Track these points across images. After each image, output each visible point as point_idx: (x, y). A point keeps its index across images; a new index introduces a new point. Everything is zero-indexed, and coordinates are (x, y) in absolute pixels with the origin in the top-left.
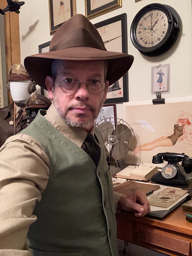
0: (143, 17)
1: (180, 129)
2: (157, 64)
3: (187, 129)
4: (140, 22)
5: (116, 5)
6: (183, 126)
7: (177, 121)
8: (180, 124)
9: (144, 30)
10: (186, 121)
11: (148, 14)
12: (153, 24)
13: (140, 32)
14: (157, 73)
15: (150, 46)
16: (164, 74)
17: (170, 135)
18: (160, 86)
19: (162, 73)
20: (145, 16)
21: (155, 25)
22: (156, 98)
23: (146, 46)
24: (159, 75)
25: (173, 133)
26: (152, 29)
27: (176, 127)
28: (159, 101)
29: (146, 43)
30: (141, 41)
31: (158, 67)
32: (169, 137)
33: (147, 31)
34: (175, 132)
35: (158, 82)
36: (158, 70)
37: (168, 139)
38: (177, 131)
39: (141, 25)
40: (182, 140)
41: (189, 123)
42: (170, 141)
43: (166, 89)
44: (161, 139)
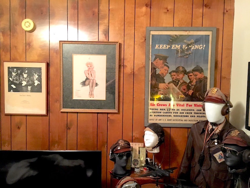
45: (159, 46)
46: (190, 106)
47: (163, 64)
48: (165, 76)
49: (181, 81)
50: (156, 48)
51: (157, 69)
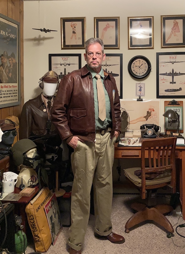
1: (149, 113)
3: (153, 113)
4: (134, 62)
6: (151, 112)
7: (148, 110)
8: (150, 111)
10: (152, 109)
13: (133, 67)
16: (142, 88)
18: (141, 92)
20: (137, 60)
22: (139, 98)
24: (140, 88)
25: (146, 115)
26: (140, 67)
27: (148, 112)
28: (140, 100)
29: (137, 73)
30: (134, 71)
31: (139, 84)
32: (144, 117)
36: (139, 85)
38: (148, 114)
39: (134, 64)
40: (150, 118)
41: (154, 111)
42: (145, 119)
43: (143, 94)
44: (141, 118)
49: (6, 65)
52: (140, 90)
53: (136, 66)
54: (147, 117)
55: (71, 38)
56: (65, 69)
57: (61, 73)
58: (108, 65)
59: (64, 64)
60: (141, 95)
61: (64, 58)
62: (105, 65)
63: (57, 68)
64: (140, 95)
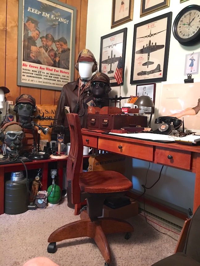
0: (184, 15)
2: (191, 52)
4: (181, 19)
5: (165, 5)
9: (183, 25)
11: (188, 13)
12: (191, 21)
13: (180, 27)
14: (190, 60)
15: (187, 37)
16: (195, 60)
17: (195, 107)
18: (192, 69)
19: (194, 59)
20: (186, 14)
21: (192, 21)
22: (187, 79)
23: (183, 38)
24: (191, 61)
25: (197, 105)
26: (189, 25)
28: (189, 80)
29: (184, 35)
30: (181, 33)
31: (192, 54)
32: (193, 108)
33: (185, 26)
34: (198, 104)
35: (190, 66)
37: (193, 109)
39: (182, 21)
42: (194, 111)
43: (196, 71)
44: (187, 110)
45: (31, 10)
46: (57, 71)
47: (35, 27)
48: (37, 40)
49: (50, 48)
50: (28, 10)
51: (29, 31)
52: (192, 65)
53: (184, 24)
54: (197, 109)
55: (120, 12)
56: (112, 51)
57: (109, 57)
58: (152, 35)
59: (111, 46)
60: (193, 72)
61: (112, 38)
62: (149, 36)
63: (106, 51)
64: (191, 72)
